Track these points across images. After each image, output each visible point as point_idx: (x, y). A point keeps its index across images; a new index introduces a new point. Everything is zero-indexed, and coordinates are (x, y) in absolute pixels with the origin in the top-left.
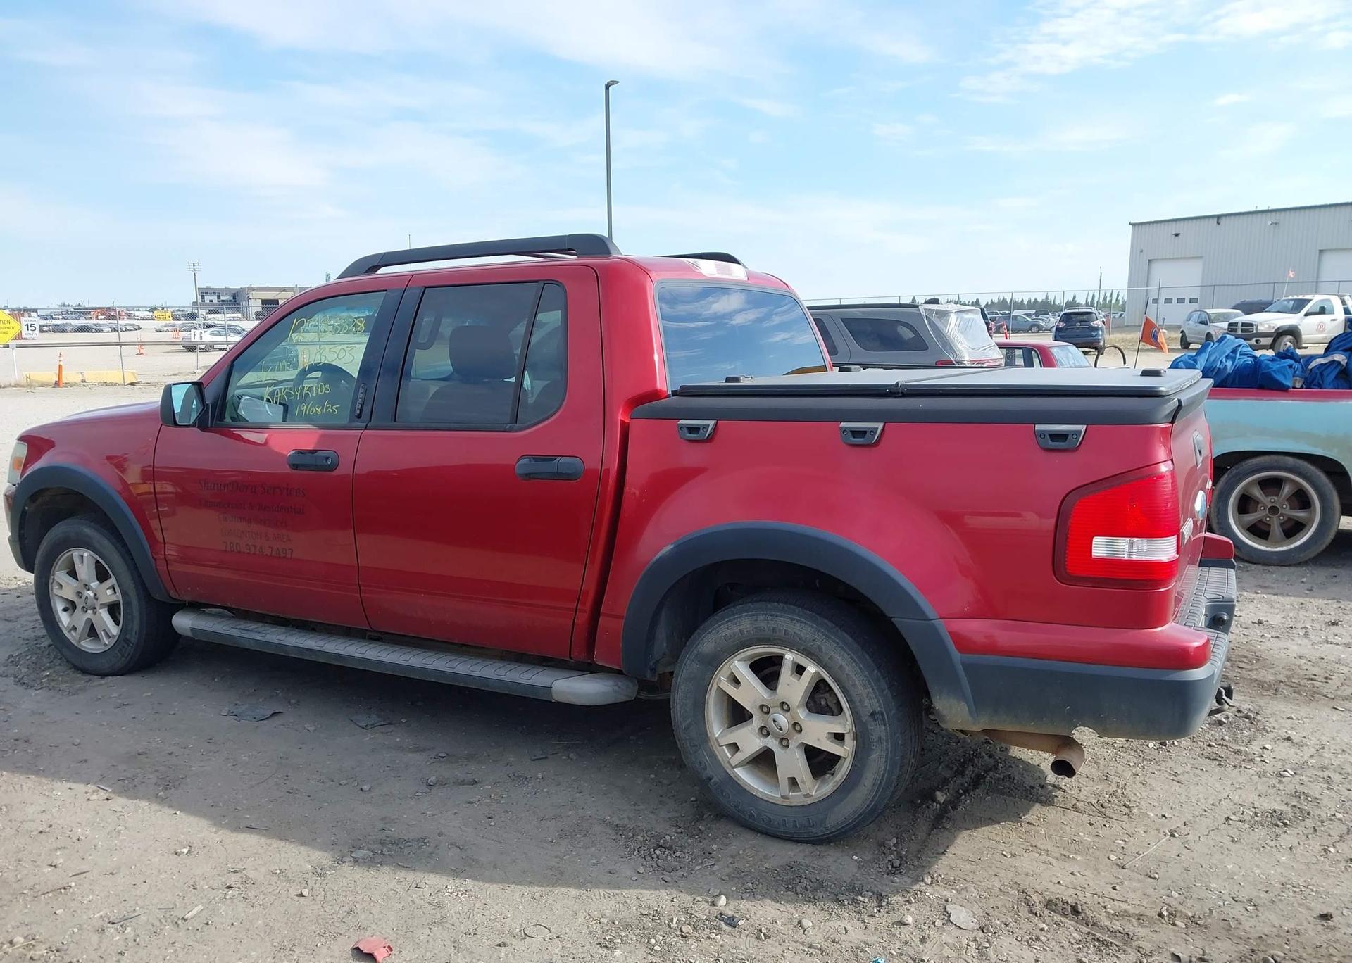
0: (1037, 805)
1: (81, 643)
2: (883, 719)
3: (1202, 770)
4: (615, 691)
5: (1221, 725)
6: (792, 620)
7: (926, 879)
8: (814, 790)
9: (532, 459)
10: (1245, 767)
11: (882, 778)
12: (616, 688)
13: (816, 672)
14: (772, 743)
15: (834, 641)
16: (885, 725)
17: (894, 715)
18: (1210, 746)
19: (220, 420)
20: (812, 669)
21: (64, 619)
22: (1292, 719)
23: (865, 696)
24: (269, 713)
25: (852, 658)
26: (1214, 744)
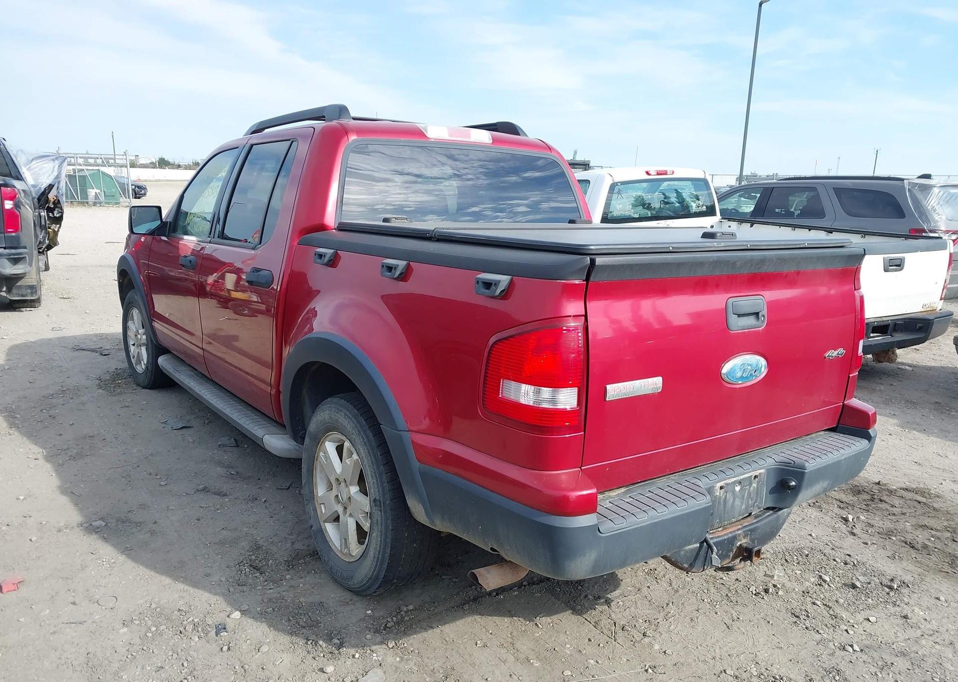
0: (570, 612)
1: (137, 366)
2: (381, 507)
3: (769, 622)
4: (297, 450)
5: (854, 588)
6: (346, 415)
7: (389, 643)
8: (356, 549)
9: (255, 271)
10: (817, 631)
11: (379, 554)
12: (297, 448)
13: (356, 459)
14: (340, 509)
15: (362, 437)
16: (381, 512)
17: (388, 504)
18: (814, 603)
19: (174, 233)
20: (355, 456)
21: (132, 348)
22: (940, 600)
23: (372, 485)
24: (180, 427)
25: (369, 453)
26: (819, 603)
